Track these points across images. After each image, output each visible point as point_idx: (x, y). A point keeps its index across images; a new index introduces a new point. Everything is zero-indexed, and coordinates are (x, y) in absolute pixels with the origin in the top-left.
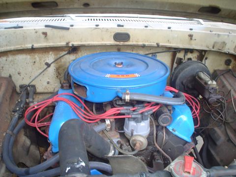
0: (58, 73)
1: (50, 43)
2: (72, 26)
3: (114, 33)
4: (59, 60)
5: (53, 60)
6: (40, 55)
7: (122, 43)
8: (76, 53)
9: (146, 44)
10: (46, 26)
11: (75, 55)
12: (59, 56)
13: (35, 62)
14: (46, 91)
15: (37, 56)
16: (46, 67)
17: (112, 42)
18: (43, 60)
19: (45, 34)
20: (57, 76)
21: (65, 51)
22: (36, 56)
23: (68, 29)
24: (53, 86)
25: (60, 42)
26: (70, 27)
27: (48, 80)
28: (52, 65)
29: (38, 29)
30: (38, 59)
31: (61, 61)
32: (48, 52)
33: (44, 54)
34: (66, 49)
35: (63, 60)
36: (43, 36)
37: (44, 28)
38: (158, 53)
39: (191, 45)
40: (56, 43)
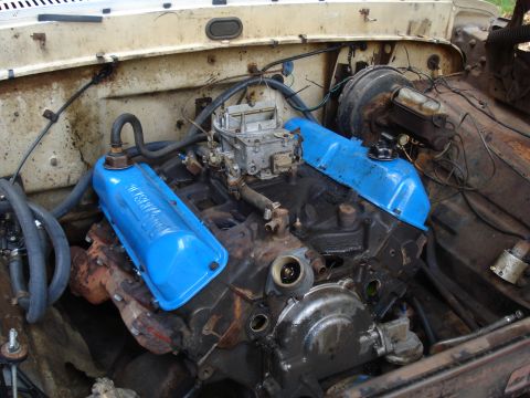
0: (76, 134)
1: (52, 60)
2: (107, 11)
3: (207, 21)
5: (61, 104)
6: (30, 95)
7: (225, 43)
8: (111, 80)
9: (280, 39)
10: (42, 18)
11: (109, 84)
12: (74, 91)
13: (16, 115)
14: (49, 185)
15: (21, 99)
16: (45, 123)
17: (202, 43)
18: (38, 105)
19: (40, 38)
20: (74, 144)
21: (85, 77)
22: (19, 98)
23: (98, 20)
24: (65, 170)
25: (80, 55)
26: (104, 15)
27: (53, 157)
28: (62, 116)
29: (23, 28)
30: (23, 106)
31: (79, 104)
32: (49, 85)
33: (38, 90)
34: (88, 72)
35: (84, 100)
36: (34, 44)
37: (37, 22)
38: (296, 58)
39: (366, 32)
40: (70, 58)
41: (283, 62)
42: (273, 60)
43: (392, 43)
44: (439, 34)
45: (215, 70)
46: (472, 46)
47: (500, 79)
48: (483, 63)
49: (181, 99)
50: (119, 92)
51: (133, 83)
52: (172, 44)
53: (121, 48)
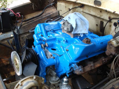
4: (74, 9)
5: (72, 8)
7: (96, 6)
11: (83, 9)
16: (69, 10)
18: (69, 7)
21: (78, 5)
22: (67, 4)
28: (71, 10)
31: (75, 10)
32: (71, 4)
34: (80, 5)
45: (101, 14)
49: (98, 19)
50: (84, 11)
51: (86, 10)
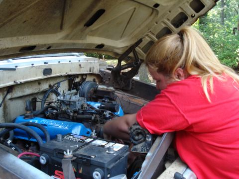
0: (4, 112)
2: (16, 67)
3: (43, 69)
7: (47, 76)
8: (11, 92)
9: (62, 74)
11: (11, 94)
12: (4, 96)
17: (41, 77)
21: (6, 91)
23: (14, 69)
25: (8, 82)
38: (61, 81)
39: (80, 71)
40: (5, 83)
41: (57, 83)
42: (55, 83)
43: (86, 75)
44: (96, 71)
45: (40, 87)
46: (105, 74)
47: (117, 82)
48: (109, 79)
51: (17, 93)
52: (34, 77)
53: (20, 79)
